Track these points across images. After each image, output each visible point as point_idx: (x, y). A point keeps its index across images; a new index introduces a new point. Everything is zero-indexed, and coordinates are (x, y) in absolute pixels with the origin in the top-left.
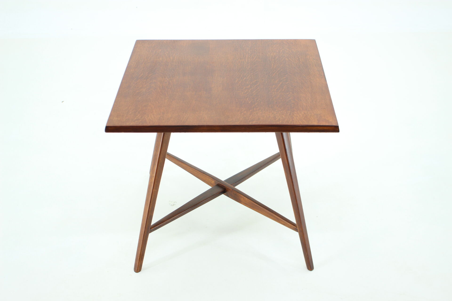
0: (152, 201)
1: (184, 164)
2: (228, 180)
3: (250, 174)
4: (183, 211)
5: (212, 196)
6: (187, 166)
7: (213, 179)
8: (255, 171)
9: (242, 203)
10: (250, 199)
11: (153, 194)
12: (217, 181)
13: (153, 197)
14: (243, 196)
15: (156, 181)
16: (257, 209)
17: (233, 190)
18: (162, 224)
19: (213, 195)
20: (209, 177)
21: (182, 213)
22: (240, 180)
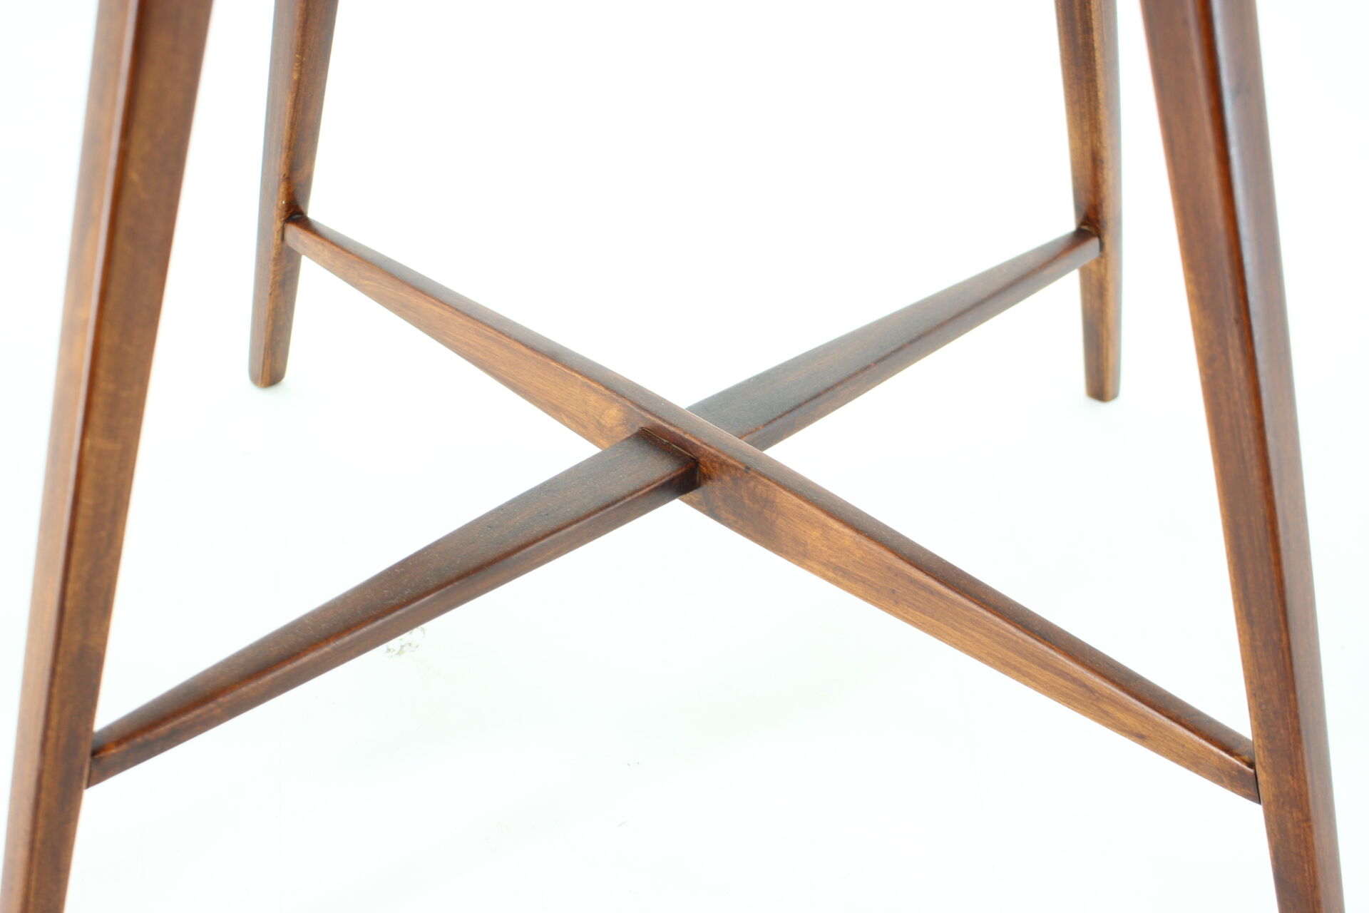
0: (79, 536)
1: (434, 298)
2: (715, 406)
3: (868, 367)
4: (376, 618)
5: (601, 509)
6: (447, 314)
7: (613, 391)
8: (900, 349)
9: (808, 562)
10: (871, 537)
11: (90, 476)
12: (639, 407)
13: (86, 501)
14: (822, 516)
15: (105, 358)
16: (924, 612)
17: (748, 468)
18: (198, 716)
19: (608, 506)
20: (585, 380)
21: (364, 630)
22: (799, 406)
